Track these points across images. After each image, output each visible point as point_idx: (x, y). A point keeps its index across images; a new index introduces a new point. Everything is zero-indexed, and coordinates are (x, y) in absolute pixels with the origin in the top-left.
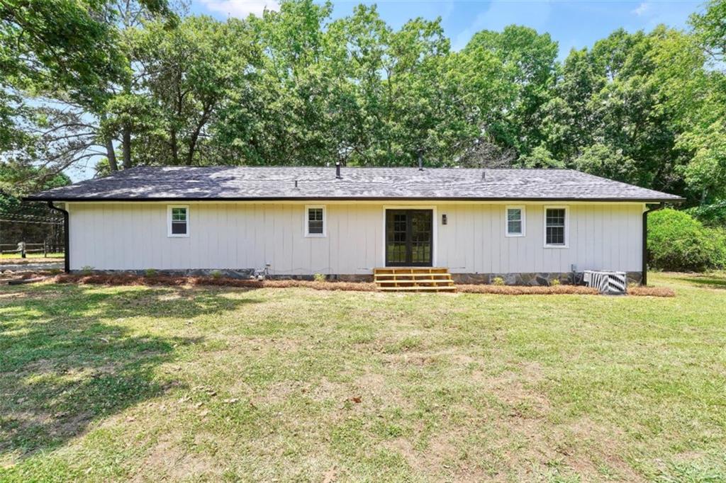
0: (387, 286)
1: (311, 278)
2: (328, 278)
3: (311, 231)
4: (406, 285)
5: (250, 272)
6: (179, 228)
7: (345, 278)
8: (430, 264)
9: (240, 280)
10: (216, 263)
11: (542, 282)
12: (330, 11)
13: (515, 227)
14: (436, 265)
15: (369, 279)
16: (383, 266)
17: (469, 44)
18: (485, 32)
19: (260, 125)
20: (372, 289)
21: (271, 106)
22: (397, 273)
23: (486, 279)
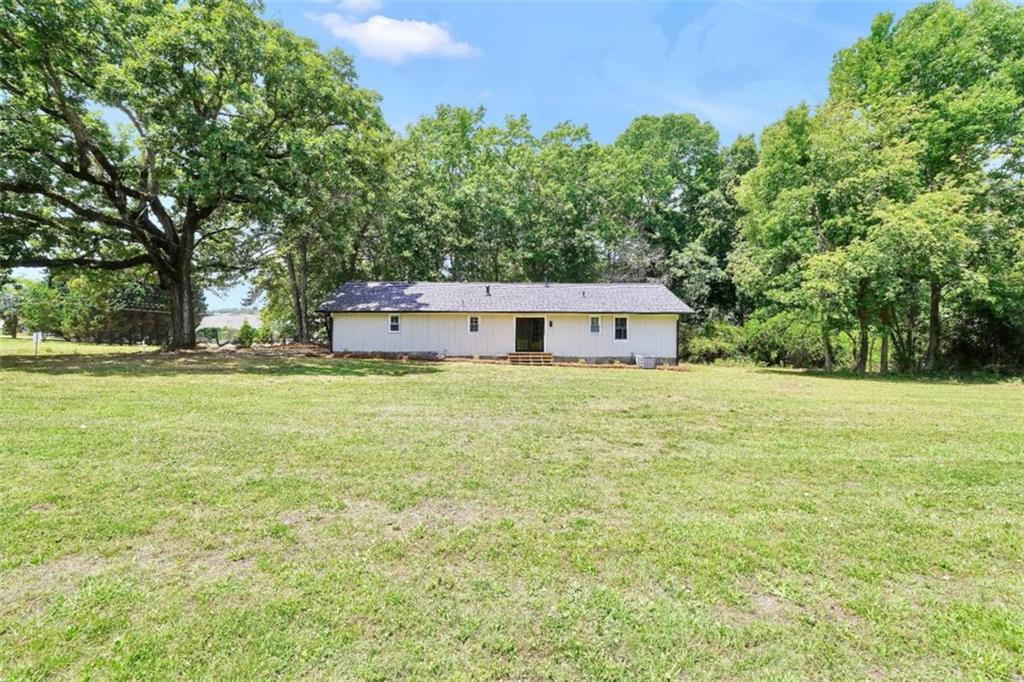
0: (515, 362)
1: (471, 357)
2: (481, 358)
3: (472, 330)
4: (526, 362)
5: (436, 354)
6: (395, 328)
7: (490, 358)
8: (543, 351)
9: (430, 357)
10: (416, 349)
11: (612, 362)
12: (483, 115)
13: (595, 328)
14: (545, 352)
15: (505, 358)
16: (514, 352)
17: (628, 131)
18: (645, 118)
19: (422, 235)
20: (506, 364)
21: (432, 219)
22: (522, 355)
23: (576, 360)
